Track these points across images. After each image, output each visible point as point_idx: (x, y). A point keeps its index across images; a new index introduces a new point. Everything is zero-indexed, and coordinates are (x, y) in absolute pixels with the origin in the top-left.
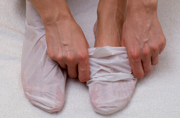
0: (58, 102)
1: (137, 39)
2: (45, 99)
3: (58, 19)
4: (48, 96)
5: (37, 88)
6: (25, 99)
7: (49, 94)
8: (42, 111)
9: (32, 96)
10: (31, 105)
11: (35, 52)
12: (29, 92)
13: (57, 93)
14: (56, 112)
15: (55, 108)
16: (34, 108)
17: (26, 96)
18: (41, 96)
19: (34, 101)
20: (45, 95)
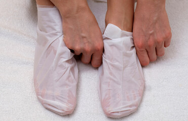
0: (70, 105)
1: (143, 31)
2: (57, 103)
3: (77, 12)
4: (60, 100)
5: (49, 92)
6: (38, 103)
7: (61, 97)
8: (55, 114)
9: (45, 100)
10: (44, 108)
11: (47, 57)
12: (42, 96)
13: (68, 96)
14: (68, 115)
15: (67, 111)
16: (47, 111)
17: (39, 100)
18: (53, 99)
19: (47, 104)
20: (57, 98)
